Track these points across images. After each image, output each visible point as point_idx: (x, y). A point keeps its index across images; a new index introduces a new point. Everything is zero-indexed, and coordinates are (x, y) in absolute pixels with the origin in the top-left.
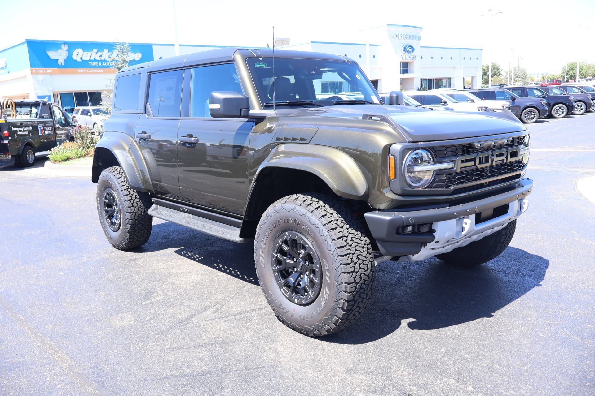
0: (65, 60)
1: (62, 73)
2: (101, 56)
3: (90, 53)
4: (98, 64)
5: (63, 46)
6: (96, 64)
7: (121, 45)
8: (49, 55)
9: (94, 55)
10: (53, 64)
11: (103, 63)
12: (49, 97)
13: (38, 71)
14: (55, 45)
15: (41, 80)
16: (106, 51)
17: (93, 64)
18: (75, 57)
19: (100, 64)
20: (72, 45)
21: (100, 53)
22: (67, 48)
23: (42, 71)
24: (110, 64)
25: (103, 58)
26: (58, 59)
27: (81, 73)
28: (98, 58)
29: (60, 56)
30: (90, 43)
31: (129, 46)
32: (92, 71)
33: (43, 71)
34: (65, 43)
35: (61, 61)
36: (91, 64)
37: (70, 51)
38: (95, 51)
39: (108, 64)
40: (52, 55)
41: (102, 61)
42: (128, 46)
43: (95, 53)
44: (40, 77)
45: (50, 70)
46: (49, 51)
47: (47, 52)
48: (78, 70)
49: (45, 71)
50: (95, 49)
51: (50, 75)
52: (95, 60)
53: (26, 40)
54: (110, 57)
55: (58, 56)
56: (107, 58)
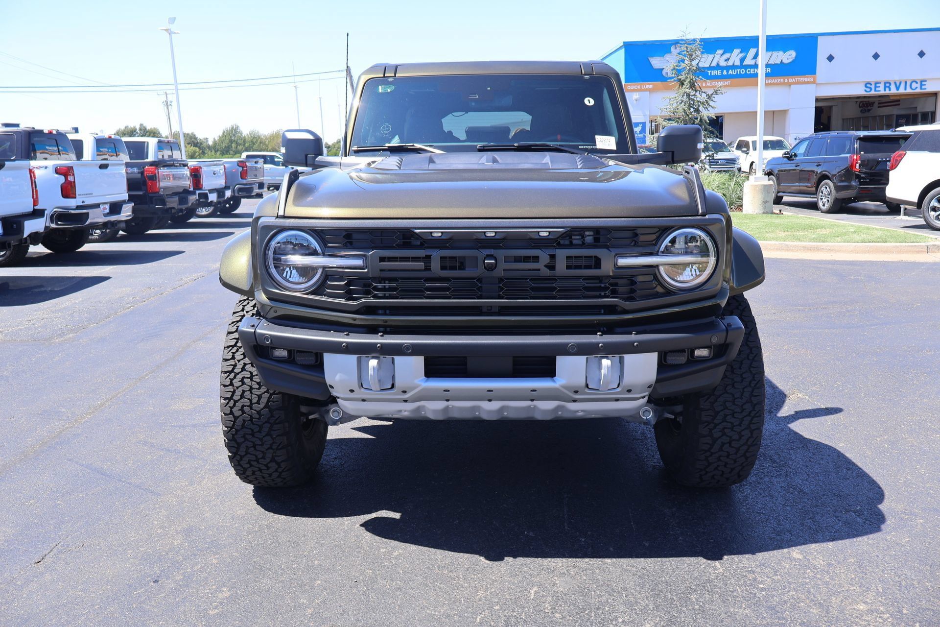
0: (672, 69)
1: (667, 89)
2: (728, 60)
3: (711, 57)
4: (722, 72)
5: (673, 48)
6: (718, 73)
8: (652, 63)
9: (718, 58)
10: (656, 75)
11: (730, 71)
12: (644, 124)
13: (634, 87)
14: (662, 47)
15: (636, 100)
16: (736, 51)
17: (714, 73)
19: (725, 73)
21: (727, 56)
22: (679, 50)
23: (639, 87)
24: (740, 71)
25: (730, 63)
26: (661, 68)
28: (723, 64)
29: (666, 63)
31: (701, 45)
32: (711, 84)
33: (641, 87)
35: (668, 70)
36: (711, 73)
38: (720, 52)
39: (737, 71)
40: (656, 62)
41: (728, 68)
42: (699, 44)
43: (720, 55)
44: (636, 96)
45: (649, 86)
46: (652, 57)
47: (649, 59)
49: (643, 87)
50: (720, 49)
51: (648, 92)
52: (718, 67)
53: (624, 42)
54: (742, 60)
55: (663, 63)
56: (737, 63)
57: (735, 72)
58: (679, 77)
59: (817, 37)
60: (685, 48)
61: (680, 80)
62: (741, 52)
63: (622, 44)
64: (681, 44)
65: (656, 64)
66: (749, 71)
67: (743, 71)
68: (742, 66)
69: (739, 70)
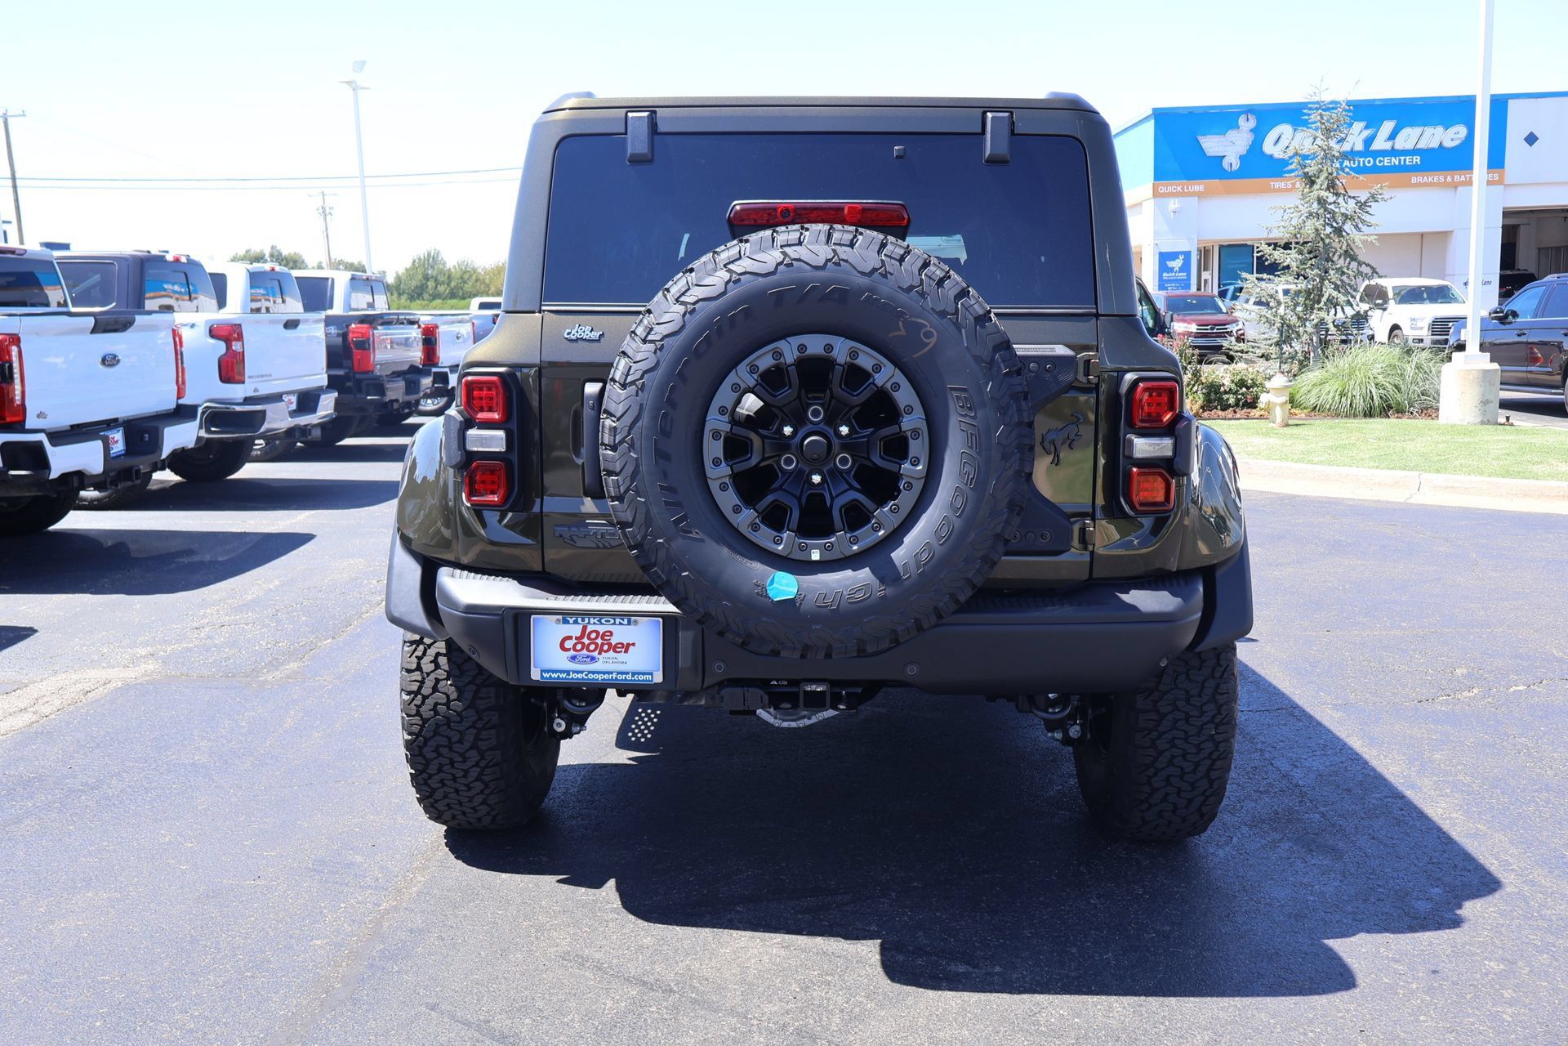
0: (1241, 157)
1: (1230, 192)
5: (1242, 120)
7: (1324, 110)
8: (1204, 146)
10: (1212, 168)
12: (1187, 255)
13: (1171, 189)
14: (1222, 118)
15: (1174, 212)
16: (1358, 126)
18: (1268, 147)
20: (1267, 116)
22: (1252, 123)
23: (1179, 189)
24: (1364, 161)
26: (1222, 154)
27: (1280, 190)
29: (1229, 147)
31: (1349, 111)
33: (1183, 189)
34: (1250, 110)
35: (1232, 160)
37: (1259, 134)
40: (1212, 145)
42: (1345, 110)
44: (1173, 204)
45: (1198, 187)
46: (1204, 135)
47: (1200, 138)
48: (1272, 184)
49: (1188, 189)
51: (1197, 198)
53: (1154, 109)
54: (1368, 142)
55: (1225, 146)
56: (1359, 147)
57: (1354, 164)
58: (1306, 170)
59: (1507, 102)
60: (1319, 118)
61: (1306, 174)
62: (1366, 128)
63: (1150, 112)
64: (1310, 109)
65: (1211, 148)
66: (1380, 162)
67: (1368, 162)
68: (1367, 152)
69: (1361, 160)
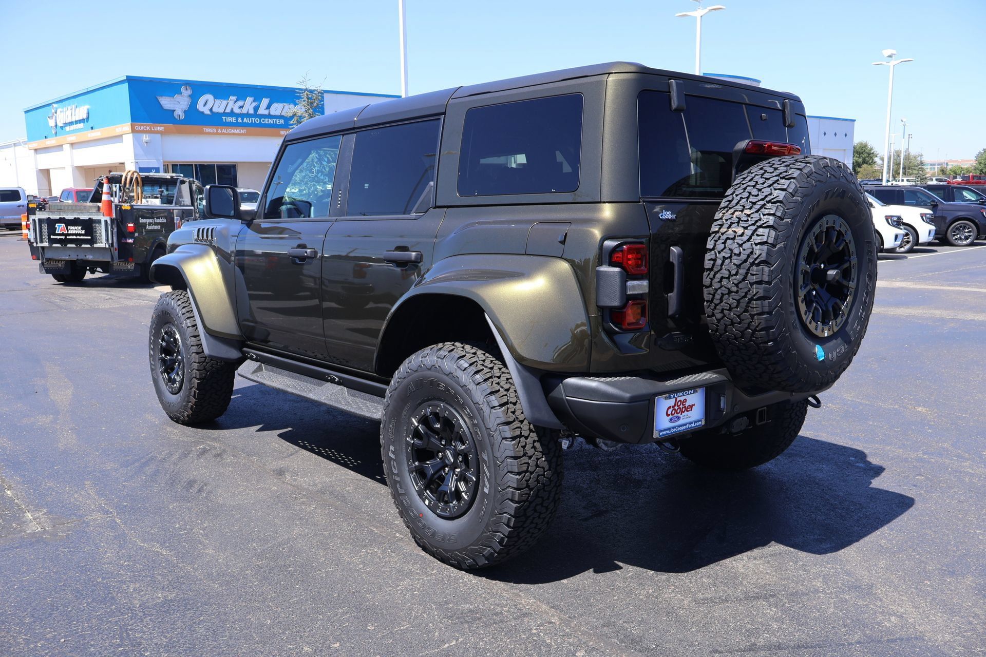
0: (185, 112)
1: (180, 132)
2: (241, 107)
3: (224, 102)
4: (237, 119)
5: (183, 89)
6: (233, 120)
8: (162, 103)
9: (232, 104)
10: (167, 117)
11: (245, 119)
12: (157, 169)
13: (143, 128)
14: (172, 87)
15: (146, 143)
16: (249, 100)
17: (229, 119)
18: (200, 107)
19: (240, 120)
20: (199, 88)
21: (240, 103)
22: (189, 92)
23: (148, 128)
24: (254, 120)
25: (244, 111)
26: (172, 109)
27: (209, 133)
28: (237, 111)
29: (178, 104)
30: (224, 85)
32: (227, 131)
33: (150, 128)
34: (188, 84)
35: (179, 113)
36: (225, 119)
37: (194, 99)
38: (233, 98)
39: (252, 120)
40: (166, 102)
41: (242, 116)
43: (233, 102)
44: (145, 138)
45: (160, 128)
46: (162, 96)
47: (158, 97)
48: (205, 129)
49: (154, 128)
50: (233, 95)
51: (160, 135)
52: (232, 114)
53: (127, 76)
54: (256, 109)
55: (174, 104)
56: (251, 111)
59: (323, 95)
62: (254, 101)
63: (124, 78)
65: (166, 104)
66: (263, 121)
67: (257, 121)
68: (255, 115)
69: (253, 119)
